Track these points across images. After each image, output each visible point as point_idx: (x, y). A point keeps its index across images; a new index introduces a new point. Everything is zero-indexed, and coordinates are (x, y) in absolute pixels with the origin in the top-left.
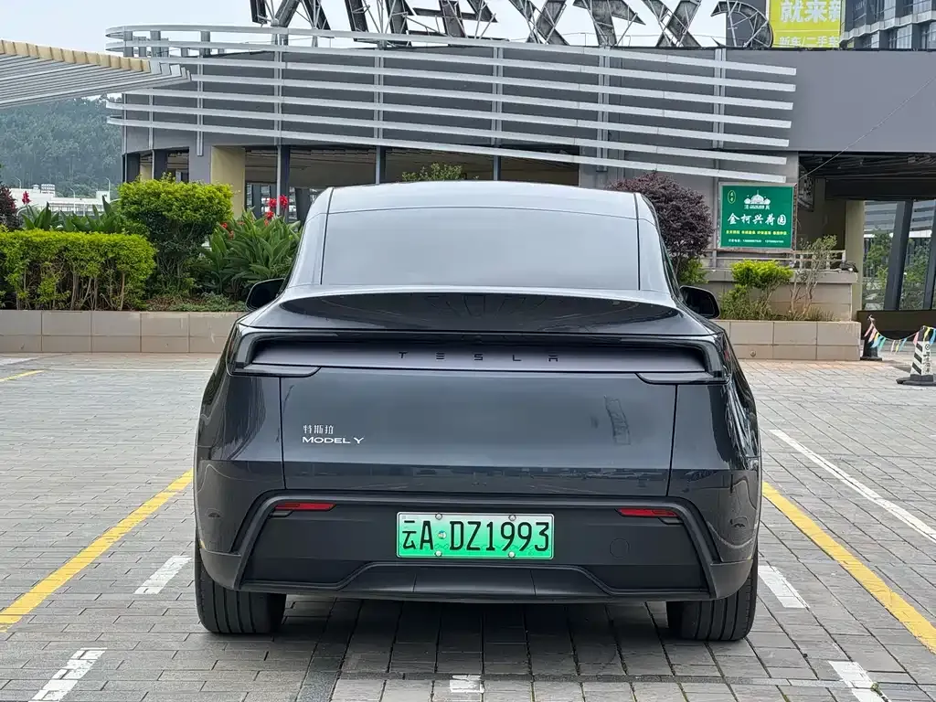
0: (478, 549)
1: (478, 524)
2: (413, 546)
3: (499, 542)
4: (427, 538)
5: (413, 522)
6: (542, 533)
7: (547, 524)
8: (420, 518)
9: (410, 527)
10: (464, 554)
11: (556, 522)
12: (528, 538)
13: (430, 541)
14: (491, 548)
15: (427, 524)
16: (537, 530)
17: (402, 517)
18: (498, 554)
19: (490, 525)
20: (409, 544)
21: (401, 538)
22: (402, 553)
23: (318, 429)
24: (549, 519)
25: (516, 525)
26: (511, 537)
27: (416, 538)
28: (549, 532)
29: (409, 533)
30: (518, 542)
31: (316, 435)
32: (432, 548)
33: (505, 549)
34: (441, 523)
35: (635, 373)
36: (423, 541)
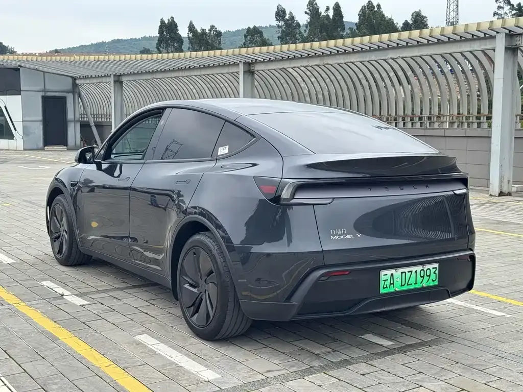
0: (411, 284)
1: (411, 272)
2: (387, 287)
3: (419, 279)
4: (392, 282)
5: (387, 275)
6: (434, 273)
7: (436, 268)
8: (389, 272)
9: (386, 278)
10: (406, 287)
11: (439, 266)
12: (429, 276)
13: (393, 284)
14: (416, 283)
15: (392, 275)
16: (433, 271)
17: (383, 273)
18: (419, 286)
19: (416, 272)
20: (385, 286)
21: (382, 283)
22: (382, 291)
23: (338, 232)
24: (436, 265)
25: (425, 270)
26: (423, 277)
27: (388, 283)
28: (437, 272)
29: (385, 281)
30: (426, 278)
31: (337, 235)
32: (394, 287)
33: (421, 283)
34: (397, 273)
35: (453, 191)
36: (391, 284)
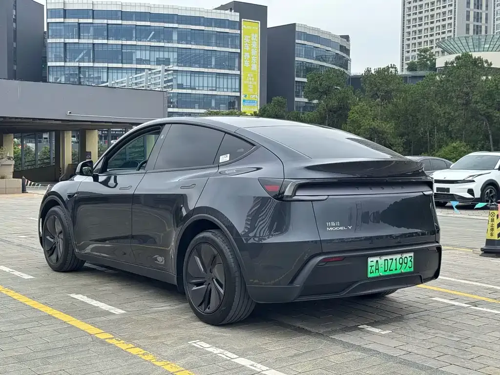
0: (392, 270)
1: (392, 259)
2: (373, 272)
3: (399, 266)
4: (377, 268)
5: (373, 261)
6: (411, 261)
7: (412, 257)
8: (375, 259)
9: (373, 264)
10: (388, 273)
11: (414, 255)
12: (406, 263)
14: (396, 269)
15: (377, 261)
16: (409, 259)
17: (370, 259)
18: (398, 272)
19: (396, 259)
20: (372, 271)
21: (369, 268)
22: (370, 275)
23: (333, 224)
24: (412, 254)
25: (403, 258)
26: (402, 264)
27: (374, 268)
28: (412, 260)
29: (371, 266)
30: (404, 265)
31: (332, 227)
32: (379, 272)
33: (400, 269)
34: (381, 260)
35: (422, 192)
36: (376, 269)
